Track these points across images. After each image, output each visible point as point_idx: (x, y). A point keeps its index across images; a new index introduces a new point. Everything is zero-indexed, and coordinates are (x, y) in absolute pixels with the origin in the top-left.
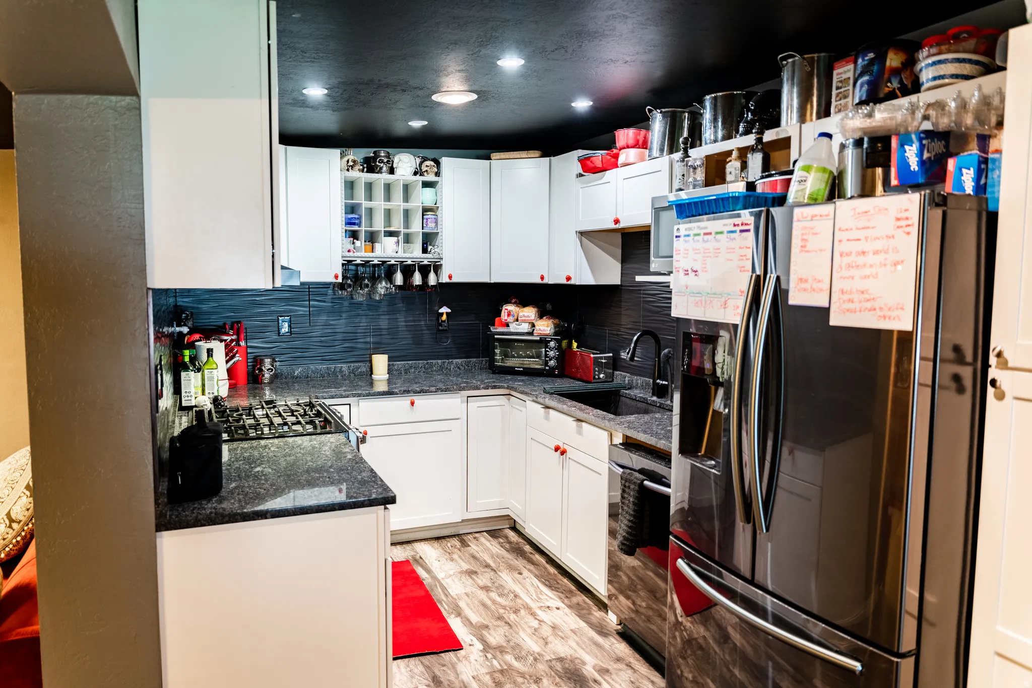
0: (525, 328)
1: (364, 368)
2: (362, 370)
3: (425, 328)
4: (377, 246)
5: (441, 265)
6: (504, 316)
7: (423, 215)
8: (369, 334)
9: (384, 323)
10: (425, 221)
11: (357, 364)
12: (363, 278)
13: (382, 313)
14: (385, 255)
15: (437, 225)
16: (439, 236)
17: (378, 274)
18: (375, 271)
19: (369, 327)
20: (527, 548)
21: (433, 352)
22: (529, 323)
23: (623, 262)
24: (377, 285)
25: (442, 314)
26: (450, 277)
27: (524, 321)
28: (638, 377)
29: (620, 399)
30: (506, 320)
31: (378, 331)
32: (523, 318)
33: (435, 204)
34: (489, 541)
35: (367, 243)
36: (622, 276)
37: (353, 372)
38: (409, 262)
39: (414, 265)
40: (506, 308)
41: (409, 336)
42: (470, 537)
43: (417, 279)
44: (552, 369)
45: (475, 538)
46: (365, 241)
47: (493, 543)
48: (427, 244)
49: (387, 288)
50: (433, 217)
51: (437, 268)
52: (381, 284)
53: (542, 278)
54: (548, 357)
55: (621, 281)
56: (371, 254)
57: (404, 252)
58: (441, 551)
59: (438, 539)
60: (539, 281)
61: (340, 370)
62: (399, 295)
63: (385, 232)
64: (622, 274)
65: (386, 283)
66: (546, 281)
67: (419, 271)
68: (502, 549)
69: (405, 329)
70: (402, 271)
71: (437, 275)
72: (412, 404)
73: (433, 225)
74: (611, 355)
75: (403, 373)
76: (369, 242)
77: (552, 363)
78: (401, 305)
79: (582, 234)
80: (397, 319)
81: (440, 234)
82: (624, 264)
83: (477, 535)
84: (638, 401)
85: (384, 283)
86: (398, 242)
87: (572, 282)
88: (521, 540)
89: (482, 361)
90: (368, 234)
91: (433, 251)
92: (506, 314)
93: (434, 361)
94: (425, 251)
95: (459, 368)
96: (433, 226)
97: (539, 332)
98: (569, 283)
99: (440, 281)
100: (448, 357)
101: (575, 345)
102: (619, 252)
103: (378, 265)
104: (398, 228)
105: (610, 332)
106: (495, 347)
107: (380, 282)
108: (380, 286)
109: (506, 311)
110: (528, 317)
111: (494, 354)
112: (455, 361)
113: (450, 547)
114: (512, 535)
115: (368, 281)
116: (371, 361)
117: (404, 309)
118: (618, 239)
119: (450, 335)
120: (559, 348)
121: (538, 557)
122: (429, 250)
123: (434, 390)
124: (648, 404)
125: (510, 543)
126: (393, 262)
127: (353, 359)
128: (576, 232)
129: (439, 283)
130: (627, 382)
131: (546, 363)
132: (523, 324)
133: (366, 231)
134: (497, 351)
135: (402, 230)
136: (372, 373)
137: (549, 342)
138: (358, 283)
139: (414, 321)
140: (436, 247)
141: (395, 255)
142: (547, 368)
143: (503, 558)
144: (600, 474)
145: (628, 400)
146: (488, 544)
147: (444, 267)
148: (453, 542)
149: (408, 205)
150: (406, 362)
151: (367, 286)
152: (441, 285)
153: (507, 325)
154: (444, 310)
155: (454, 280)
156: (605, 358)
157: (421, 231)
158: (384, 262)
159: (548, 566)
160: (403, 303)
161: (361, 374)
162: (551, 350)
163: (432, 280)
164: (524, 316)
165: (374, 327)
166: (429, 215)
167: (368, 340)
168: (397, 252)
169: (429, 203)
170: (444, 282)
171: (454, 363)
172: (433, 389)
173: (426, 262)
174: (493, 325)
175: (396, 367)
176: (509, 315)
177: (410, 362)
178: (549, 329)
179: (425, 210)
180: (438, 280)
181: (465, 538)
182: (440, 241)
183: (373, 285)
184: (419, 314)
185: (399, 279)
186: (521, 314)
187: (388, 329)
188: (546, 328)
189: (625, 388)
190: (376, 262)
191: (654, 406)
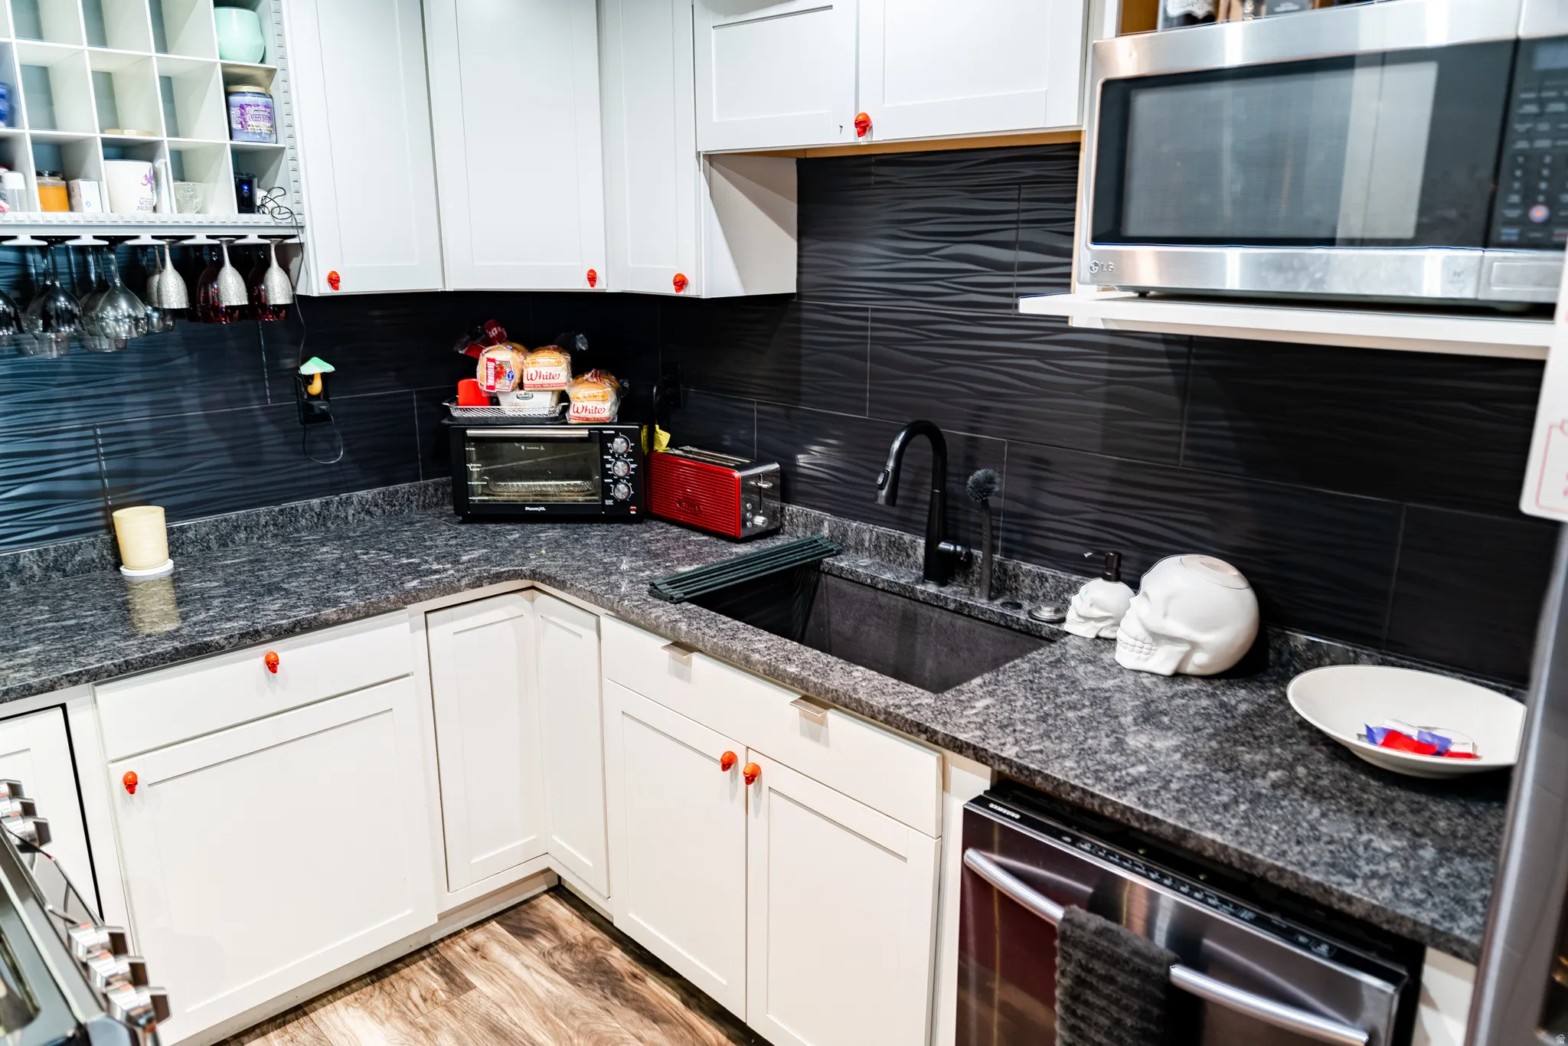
0: (542, 404)
1: (90, 550)
2: (87, 557)
3: (262, 419)
4: (84, 188)
5: (301, 245)
6: (484, 375)
7: (228, 94)
8: (93, 451)
9: (137, 415)
10: (235, 112)
11: (66, 542)
12: (51, 293)
13: (128, 388)
14: (115, 218)
15: (273, 127)
16: (285, 163)
17: (98, 276)
18: (86, 264)
19: (90, 433)
20: (617, 958)
21: (294, 480)
22: (553, 391)
23: (804, 233)
24: (103, 310)
25: (309, 379)
26: (334, 281)
27: (541, 389)
28: (864, 526)
29: (818, 580)
30: (492, 388)
31: (121, 442)
32: (538, 381)
33: (262, 61)
34: (514, 952)
35: (47, 179)
36: (799, 273)
37: (57, 566)
38: (201, 239)
39: (218, 248)
40: (490, 355)
41: (222, 445)
42: (460, 947)
43: (231, 288)
44: (621, 504)
45: (475, 950)
46: (39, 174)
47: (528, 961)
48: (250, 183)
49: (137, 320)
50: (261, 100)
51: (288, 252)
52: (115, 308)
53: (592, 278)
54: (611, 476)
55: (799, 283)
56: (66, 217)
57: (180, 211)
58: (400, 1024)
59: (378, 974)
60: (584, 286)
61: (14, 565)
62: (176, 335)
63: (106, 143)
64: (800, 265)
65: (132, 305)
66: (601, 286)
67: (233, 264)
68: (558, 978)
69: (204, 426)
70: (177, 266)
71: (287, 271)
72: (272, 666)
73: (264, 126)
74: (776, 466)
75: (214, 545)
76: (52, 174)
77: (622, 491)
78: (186, 360)
79: (713, 160)
80: (178, 400)
81: (288, 154)
82: (805, 241)
83: (478, 936)
84: (883, 590)
85: (124, 304)
86: (155, 177)
87: (690, 292)
88: (592, 932)
89: (426, 486)
90: (46, 151)
91: (270, 205)
92: (491, 372)
93: (299, 504)
94: (246, 204)
95: (369, 512)
96: (265, 130)
97: (583, 414)
98: (681, 294)
99: (301, 291)
100: (334, 489)
101: (663, 437)
102: (792, 209)
103: (96, 249)
104: (151, 134)
105: (762, 408)
106: (465, 458)
107: (112, 301)
108: (110, 313)
109: (491, 365)
110: (551, 376)
111: (466, 475)
112: (358, 495)
113: (420, 1002)
114: (560, 912)
115: (69, 299)
116: (110, 528)
117: (196, 371)
118: (790, 175)
119: (336, 431)
120: (635, 454)
121: (655, 989)
122: (258, 203)
123: (334, 617)
124: (919, 601)
125: (569, 947)
126: (146, 239)
127: (54, 529)
128: (698, 154)
129: (300, 297)
130: (825, 532)
131: (606, 491)
132: (535, 394)
133: (36, 142)
134: (474, 468)
135: (162, 137)
136: (118, 562)
137: (611, 438)
138: (35, 305)
139: (229, 403)
140: (275, 193)
141: (149, 217)
142: (609, 502)
143: (572, 1013)
144: (904, 859)
145: (845, 586)
146: (514, 965)
147: (309, 249)
148: (423, 979)
149: (177, 61)
150: (220, 517)
151: (67, 317)
152: (304, 302)
153: (494, 401)
154: (315, 367)
155: (346, 288)
156: (766, 476)
157: (228, 142)
158: (115, 241)
159: (693, 1018)
160: (190, 353)
161: (86, 567)
162: (617, 459)
163: (277, 289)
164: (539, 375)
165: (107, 431)
166: (247, 94)
167: (93, 467)
168: (155, 209)
169: (243, 57)
170: (315, 294)
171: (355, 500)
172: (329, 612)
173: (253, 239)
174: (454, 400)
175: (191, 534)
176: (498, 375)
177: (233, 515)
178: (607, 405)
179: (232, 80)
180: (294, 288)
181: (449, 955)
182: (293, 176)
183: (88, 308)
184: (243, 383)
185: (172, 290)
186: (530, 371)
187: (153, 431)
188: (600, 405)
189: (831, 553)
190: (87, 239)
191: (941, 608)
